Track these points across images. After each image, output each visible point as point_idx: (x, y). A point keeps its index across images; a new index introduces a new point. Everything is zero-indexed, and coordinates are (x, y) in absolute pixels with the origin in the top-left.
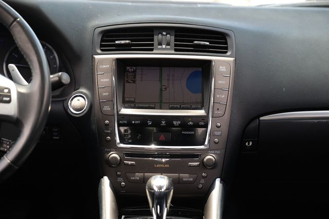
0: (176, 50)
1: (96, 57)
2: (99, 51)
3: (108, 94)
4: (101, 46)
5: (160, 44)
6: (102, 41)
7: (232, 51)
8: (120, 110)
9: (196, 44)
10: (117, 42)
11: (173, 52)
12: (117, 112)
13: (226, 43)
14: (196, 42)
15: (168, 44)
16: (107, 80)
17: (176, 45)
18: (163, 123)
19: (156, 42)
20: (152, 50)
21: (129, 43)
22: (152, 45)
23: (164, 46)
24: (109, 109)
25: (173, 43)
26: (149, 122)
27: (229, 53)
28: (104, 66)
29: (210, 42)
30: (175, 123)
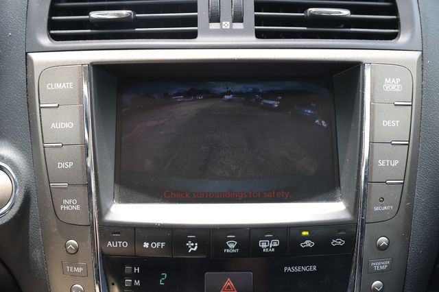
0: (259, 35)
1: (35, 57)
2: (45, 41)
3: (71, 164)
4: (52, 25)
5: (215, 18)
6: (54, 10)
7: (413, 31)
8: (108, 210)
9: (313, 16)
10: (94, 15)
11: (253, 40)
12: (101, 215)
13: (393, 10)
14: (312, 10)
15: (238, 18)
16: (67, 125)
17: (258, 21)
18: (232, 246)
19: (202, 14)
20: (193, 35)
21: (128, 18)
22: (193, 21)
23: (226, 24)
24: (77, 208)
25: (250, 14)
26: (190, 244)
27: (403, 39)
28: (58, 86)
29: (354, 9)
30: (264, 245)
